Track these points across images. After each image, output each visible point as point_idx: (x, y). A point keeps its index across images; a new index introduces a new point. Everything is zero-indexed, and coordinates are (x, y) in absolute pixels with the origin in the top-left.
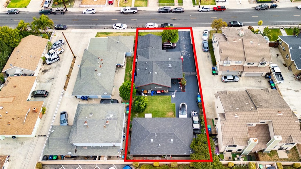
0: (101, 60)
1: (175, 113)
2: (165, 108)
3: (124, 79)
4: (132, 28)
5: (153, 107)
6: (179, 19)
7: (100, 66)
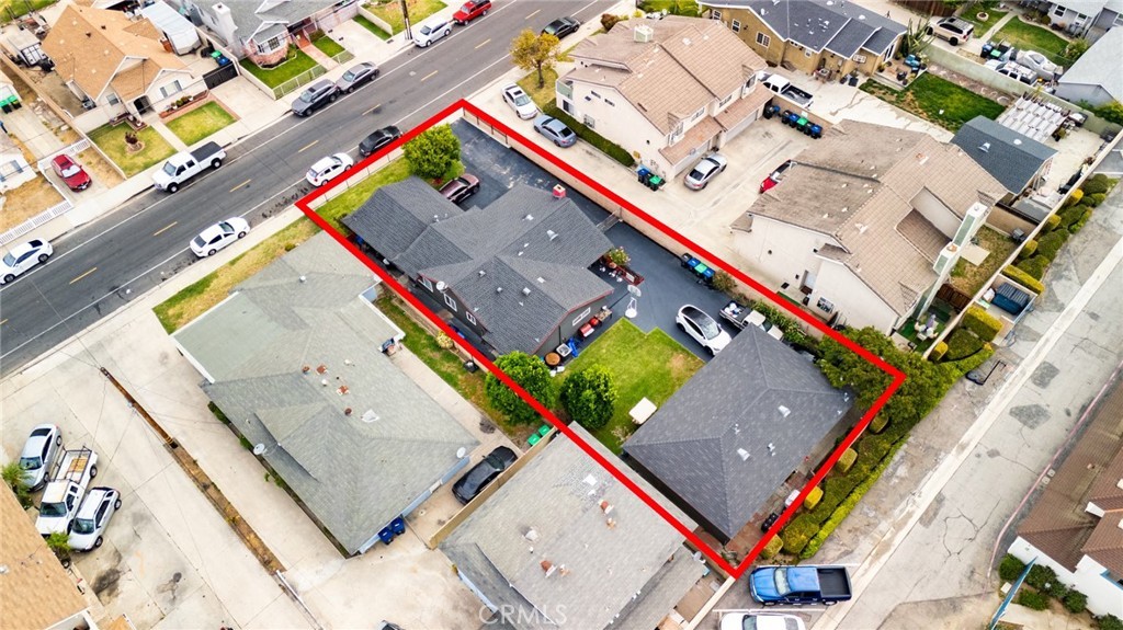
0: (321, 370)
1: (683, 350)
2: (646, 358)
4: (265, 216)
6: (391, 102)
7: (339, 391)
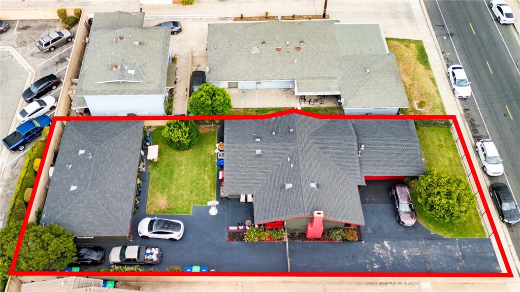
0: (298, 49)
2: (181, 192)
3: (267, 106)
4: (466, 110)
5: (183, 167)
7: (280, 48)
